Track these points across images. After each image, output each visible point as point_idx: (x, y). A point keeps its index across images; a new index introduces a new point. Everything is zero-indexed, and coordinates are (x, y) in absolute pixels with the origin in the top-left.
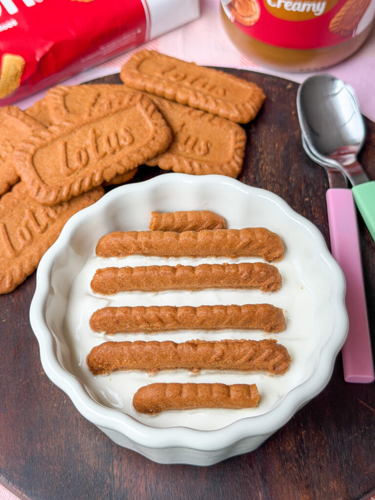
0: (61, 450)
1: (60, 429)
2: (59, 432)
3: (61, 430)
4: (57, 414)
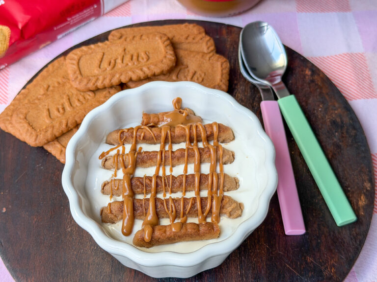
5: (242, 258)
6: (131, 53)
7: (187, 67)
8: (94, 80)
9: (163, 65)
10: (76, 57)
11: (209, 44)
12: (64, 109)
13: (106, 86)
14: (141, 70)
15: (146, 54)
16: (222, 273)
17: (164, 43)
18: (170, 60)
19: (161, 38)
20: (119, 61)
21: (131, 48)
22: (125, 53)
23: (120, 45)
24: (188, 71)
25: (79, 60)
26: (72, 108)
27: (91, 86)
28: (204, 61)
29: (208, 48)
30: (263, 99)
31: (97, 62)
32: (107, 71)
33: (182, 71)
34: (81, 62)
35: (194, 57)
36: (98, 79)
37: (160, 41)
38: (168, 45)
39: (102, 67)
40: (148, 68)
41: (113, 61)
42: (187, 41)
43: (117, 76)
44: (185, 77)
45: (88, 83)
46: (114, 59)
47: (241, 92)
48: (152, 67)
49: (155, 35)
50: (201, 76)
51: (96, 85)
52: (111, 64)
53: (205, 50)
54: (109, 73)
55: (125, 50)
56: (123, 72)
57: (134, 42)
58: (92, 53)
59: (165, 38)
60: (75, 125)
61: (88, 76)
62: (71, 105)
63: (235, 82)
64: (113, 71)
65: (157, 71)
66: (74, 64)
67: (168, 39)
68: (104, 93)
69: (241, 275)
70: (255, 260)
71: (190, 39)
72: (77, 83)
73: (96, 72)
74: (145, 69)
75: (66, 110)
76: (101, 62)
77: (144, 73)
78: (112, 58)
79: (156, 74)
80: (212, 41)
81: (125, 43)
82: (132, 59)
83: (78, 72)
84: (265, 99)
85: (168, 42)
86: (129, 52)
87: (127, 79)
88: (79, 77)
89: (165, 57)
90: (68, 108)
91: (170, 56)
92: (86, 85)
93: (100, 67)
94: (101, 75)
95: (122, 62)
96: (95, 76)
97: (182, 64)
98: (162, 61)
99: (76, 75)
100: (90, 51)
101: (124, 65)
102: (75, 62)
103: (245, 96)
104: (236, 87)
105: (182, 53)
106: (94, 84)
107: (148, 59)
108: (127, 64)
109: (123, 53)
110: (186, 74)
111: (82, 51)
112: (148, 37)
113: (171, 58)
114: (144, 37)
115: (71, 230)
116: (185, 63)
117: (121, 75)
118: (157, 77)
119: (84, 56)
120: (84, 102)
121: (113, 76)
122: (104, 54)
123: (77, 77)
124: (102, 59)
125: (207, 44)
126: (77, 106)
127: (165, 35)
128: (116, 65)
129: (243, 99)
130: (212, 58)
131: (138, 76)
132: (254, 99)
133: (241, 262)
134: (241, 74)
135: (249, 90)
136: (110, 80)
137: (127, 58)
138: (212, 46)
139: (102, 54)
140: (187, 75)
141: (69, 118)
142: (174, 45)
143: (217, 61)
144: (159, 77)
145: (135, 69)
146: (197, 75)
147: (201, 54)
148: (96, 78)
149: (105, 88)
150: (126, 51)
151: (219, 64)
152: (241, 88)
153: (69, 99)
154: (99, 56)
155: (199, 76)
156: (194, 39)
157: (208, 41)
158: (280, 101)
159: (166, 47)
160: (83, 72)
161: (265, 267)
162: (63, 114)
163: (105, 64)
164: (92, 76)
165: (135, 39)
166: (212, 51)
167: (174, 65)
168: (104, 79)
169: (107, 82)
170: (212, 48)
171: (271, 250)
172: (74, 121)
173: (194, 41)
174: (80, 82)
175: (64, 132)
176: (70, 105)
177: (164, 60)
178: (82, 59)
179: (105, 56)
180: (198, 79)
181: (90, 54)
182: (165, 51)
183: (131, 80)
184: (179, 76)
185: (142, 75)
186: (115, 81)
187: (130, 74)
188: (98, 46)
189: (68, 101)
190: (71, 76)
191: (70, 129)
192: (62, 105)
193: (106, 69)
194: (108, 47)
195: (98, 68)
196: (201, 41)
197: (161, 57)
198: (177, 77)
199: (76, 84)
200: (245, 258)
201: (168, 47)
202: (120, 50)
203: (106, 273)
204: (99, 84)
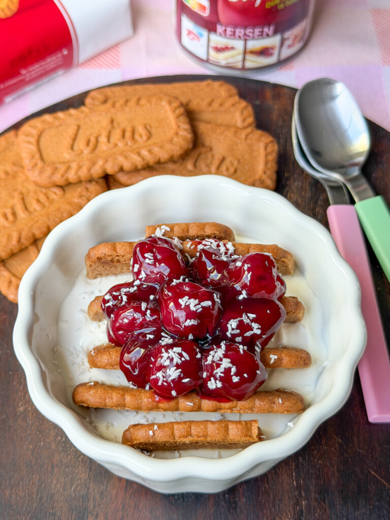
0: (32, 499)
1: (32, 474)
2: (32, 478)
3: (34, 476)
4: (32, 458)
5: (298, 459)
6: (122, 126)
7: (211, 149)
8: (62, 168)
9: (173, 147)
10: (34, 132)
11: (246, 113)
12: (14, 214)
13: (83, 178)
14: (139, 154)
15: (146, 128)
16: (268, 483)
17: (174, 111)
18: (185, 139)
19: (170, 103)
20: (103, 139)
21: (122, 119)
22: (113, 127)
23: (104, 114)
24: (213, 156)
25: (39, 136)
26: (27, 213)
27: (58, 178)
28: (238, 141)
29: (244, 120)
30: (331, 203)
31: (67, 141)
32: (84, 155)
33: (203, 156)
34: (43, 141)
35: (222, 133)
36: (69, 168)
37: (167, 108)
38: (181, 115)
39: (75, 148)
40: (150, 151)
41: (93, 140)
42: (211, 109)
43: (100, 163)
44: (208, 166)
45: (53, 174)
46: (95, 135)
47: (295, 191)
48: (156, 150)
49: (161, 99)
50: (232, 165)
51: (65, 177)
52: (91, 145)
53: (239, 123)
54: (87, 159)
55: (112, 121)
56: (110, 156)
57: (127, 109)
58: (61, 125)
59: (176, 104)
60: (31, 240)
61: (54, 163)
62: (26, 208)
63: (286, 175)
64: (93, 155)
65: (164, 156)
66: (30, 143)
67: (182, 105)
68: (79, 190)
69: (299, 488)
70: (319, 462)
71: (216, 105)
72: (37, 173)
73: (67, 156)
74: (145, 153)
75: (18, 217)
76: (74, 140)
77: (143, 159)
78: (91, 134)
79: (162, 160)
80: (250, 110)
81: (113, 110)
82: (123, 136)
83: (37, 156)
84: (336, 203)
85: (181, 110)
86: (119, 124)
87: (116, 169)
88: (40, 164)
89: (177, 134)
90: (21, 214)
91: (185, 133)
92: (50, 177)
93: (72, 148)
94: (74, 161)
95: (109, 141)
96: (64, 163)
97: (203, 145)
98: (171, 141)
99: (34, 161)
100: (57, 123)
101: (111, 145)
102: (33, 140)
103: (302, 197)
104: (288, 183)
105: (202, 128)
106: (63, 176)
107: (150, 136)
108: (116, 145)
109: (109, 127)
110: (208, 161)
111: (44, 122)
112: (150, 102)
113: (184, 136)
114: (142, 102)
115: (25, 410)
116: (207, 143)
117: (106, 161)
118: (162, 166)
119: (48, 131)
120: (47, 204)
121: (94, 163)
122: (79, 127)
123: (36, 165)
124: (76, 135)
125: (242, 113)
126: (35, 210)
127: (176, 98)
128: (99, 145)
129: (299, 201)
130: (251, 136)
131: (132, 164)
132: (316, 203)
133: (297, 467)
134: (295, 162)
135: (308, 188)
136: (89, 170)
137: (116, 134)
138: (249, 116)
139: (76, 127)
140: (211, 163)
141: (22, 229)
142: (190, 115)
143: (259, 140)
144: (165, 165)
145: (129, 153)
146: (227, 162)
147: (233, 130)
148: (66, 165)
149: (80, 182)
150: (115, 124)
151: (261, 146)
152: (296, 183)
153: (23, 199)
154: (71, 131)
155: (229, 165)
156: (221, 105)
157: (245, 108)
158: (359, 205)
159: (178, 117)
160: (45, 157)
161: (337, 474)
162: (14, 222)
163: (80, 144)
164: (60, 163)
165: (130, 104)
166: (250, 125)
167: (191, 146)
168: (80, 167)
169: (83, 173)
170: (251, 120)
171: (345, 447)
172: (30, 234)
173: (222, 109)
174: (41, 173)
175: (15, 251)
176: (24, 209)
177: (175, 139)
178: (44, 134)
179: (81, 131)
180: (227, 169)
181: (57, 127)
182: (176, 124)
183: (121, 169)
184: (198, 164)
185: (139, 162)
186: (97, 171)
187: (121, 160)
188: (70, 115)
189: (21, 201)
190: (27, 162)
191: (24, 247)
192: (12, 208)
193: (82, 152)
194: (86, 117)
195: (70, 151)
196: (232, 109)
197: (170, 133)
198: (195, 165)
199: (34, 176)
200: (304, 459)
201: (182, 119)
202: (105, 122)
203: (81, 479)
204: (72, 176)
